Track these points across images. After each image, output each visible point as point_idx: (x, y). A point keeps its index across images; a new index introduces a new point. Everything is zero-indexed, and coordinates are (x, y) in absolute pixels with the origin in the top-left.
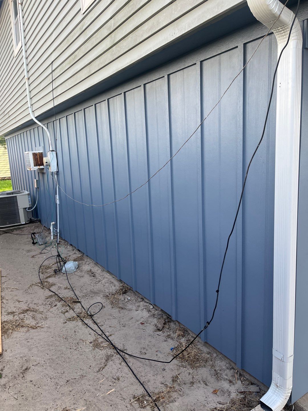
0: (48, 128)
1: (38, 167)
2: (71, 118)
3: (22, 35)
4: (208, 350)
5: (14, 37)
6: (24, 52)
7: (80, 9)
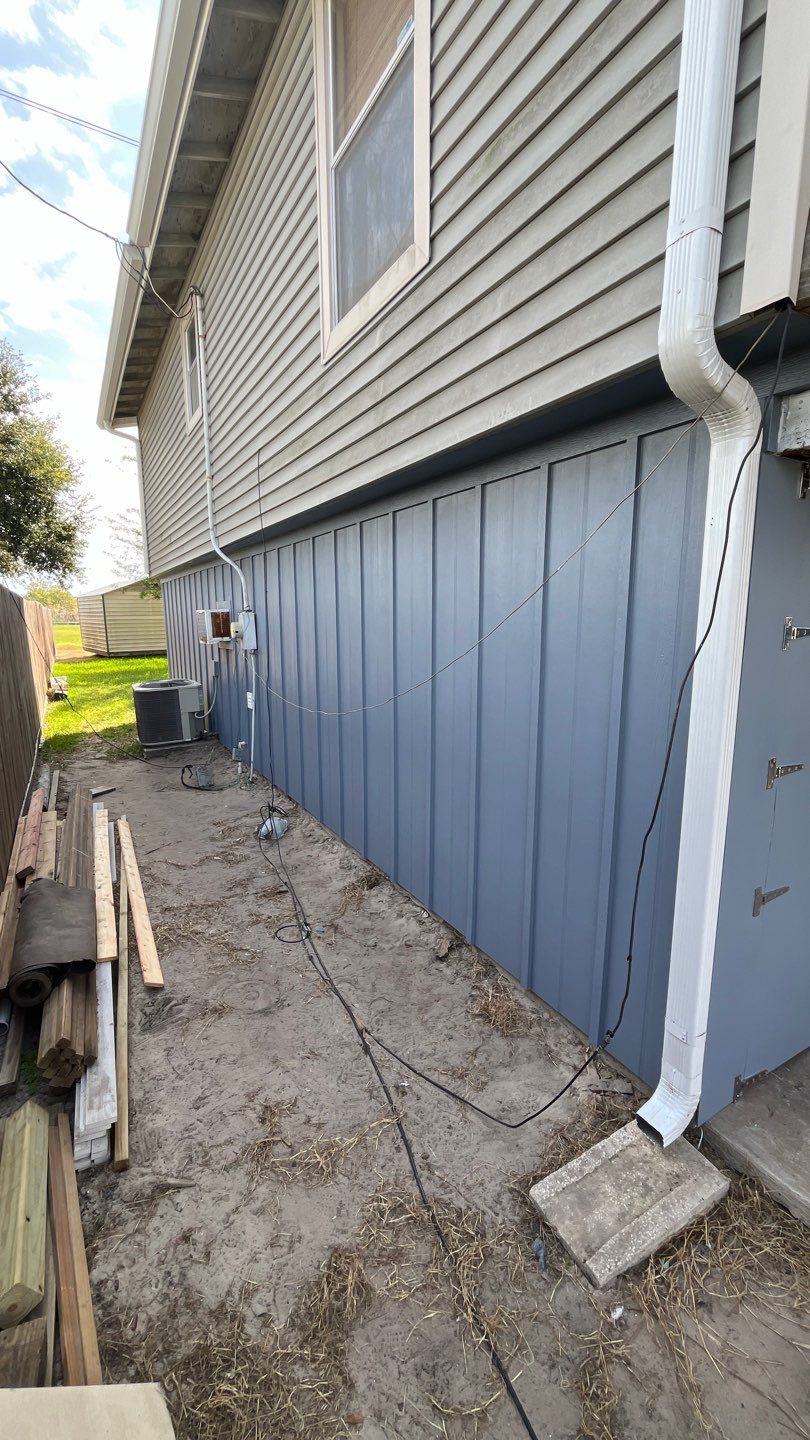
0: (241, 568)
1: (220, 639)
2: (287, 553)
3: (203, 395)
4: (533, 1005)
5: (187, 397)
6: (205, 427)
7: (319, 356)
